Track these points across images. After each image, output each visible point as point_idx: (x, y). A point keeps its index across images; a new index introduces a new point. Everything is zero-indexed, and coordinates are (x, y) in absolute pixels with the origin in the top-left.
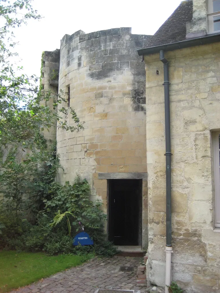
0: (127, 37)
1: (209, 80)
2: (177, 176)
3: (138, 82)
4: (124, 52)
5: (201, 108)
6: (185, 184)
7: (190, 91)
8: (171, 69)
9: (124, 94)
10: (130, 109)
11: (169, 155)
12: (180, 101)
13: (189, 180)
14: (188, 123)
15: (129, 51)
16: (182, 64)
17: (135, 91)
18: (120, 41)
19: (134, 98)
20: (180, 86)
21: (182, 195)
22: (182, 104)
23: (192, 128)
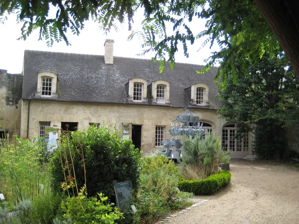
0: (5, 74)
1: (40, 109)
2: (30, 132)
3: (9, 94)
4: (4, 80)
5: (37, 116)
6: (32, 134)
7: (35, 111)
8: (30, 104)
9: (3, 98)
10: (5, 104)
11: (28, 127)
12: (32, 113)
13: (33, 133)
14: (34, 119)
15: (6, 80)
16: (33, 103)
17: (7, 97)
18: (2, 75)
19: (7, 100)
20: (32, 109)
21: (31, 137)
22: (32, 114)
23: (35, 120)
